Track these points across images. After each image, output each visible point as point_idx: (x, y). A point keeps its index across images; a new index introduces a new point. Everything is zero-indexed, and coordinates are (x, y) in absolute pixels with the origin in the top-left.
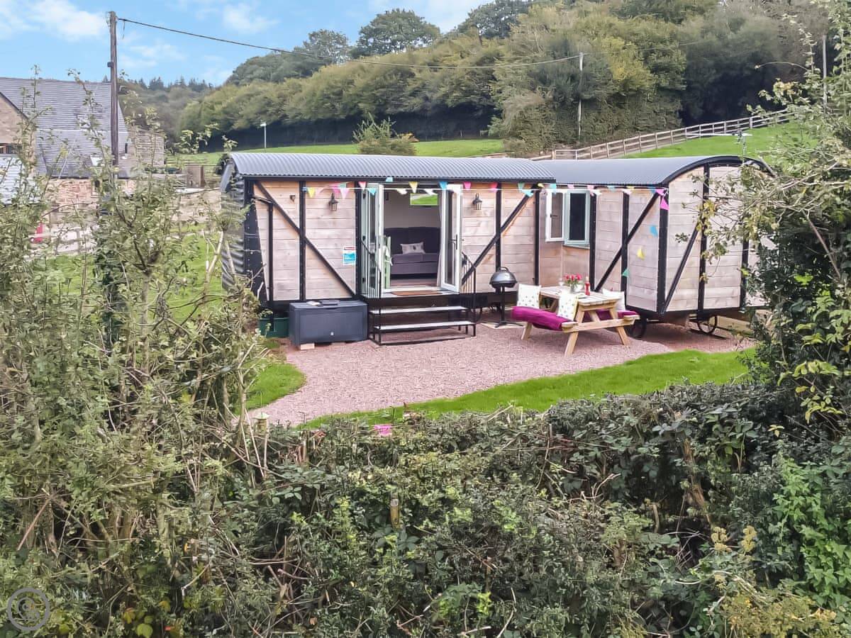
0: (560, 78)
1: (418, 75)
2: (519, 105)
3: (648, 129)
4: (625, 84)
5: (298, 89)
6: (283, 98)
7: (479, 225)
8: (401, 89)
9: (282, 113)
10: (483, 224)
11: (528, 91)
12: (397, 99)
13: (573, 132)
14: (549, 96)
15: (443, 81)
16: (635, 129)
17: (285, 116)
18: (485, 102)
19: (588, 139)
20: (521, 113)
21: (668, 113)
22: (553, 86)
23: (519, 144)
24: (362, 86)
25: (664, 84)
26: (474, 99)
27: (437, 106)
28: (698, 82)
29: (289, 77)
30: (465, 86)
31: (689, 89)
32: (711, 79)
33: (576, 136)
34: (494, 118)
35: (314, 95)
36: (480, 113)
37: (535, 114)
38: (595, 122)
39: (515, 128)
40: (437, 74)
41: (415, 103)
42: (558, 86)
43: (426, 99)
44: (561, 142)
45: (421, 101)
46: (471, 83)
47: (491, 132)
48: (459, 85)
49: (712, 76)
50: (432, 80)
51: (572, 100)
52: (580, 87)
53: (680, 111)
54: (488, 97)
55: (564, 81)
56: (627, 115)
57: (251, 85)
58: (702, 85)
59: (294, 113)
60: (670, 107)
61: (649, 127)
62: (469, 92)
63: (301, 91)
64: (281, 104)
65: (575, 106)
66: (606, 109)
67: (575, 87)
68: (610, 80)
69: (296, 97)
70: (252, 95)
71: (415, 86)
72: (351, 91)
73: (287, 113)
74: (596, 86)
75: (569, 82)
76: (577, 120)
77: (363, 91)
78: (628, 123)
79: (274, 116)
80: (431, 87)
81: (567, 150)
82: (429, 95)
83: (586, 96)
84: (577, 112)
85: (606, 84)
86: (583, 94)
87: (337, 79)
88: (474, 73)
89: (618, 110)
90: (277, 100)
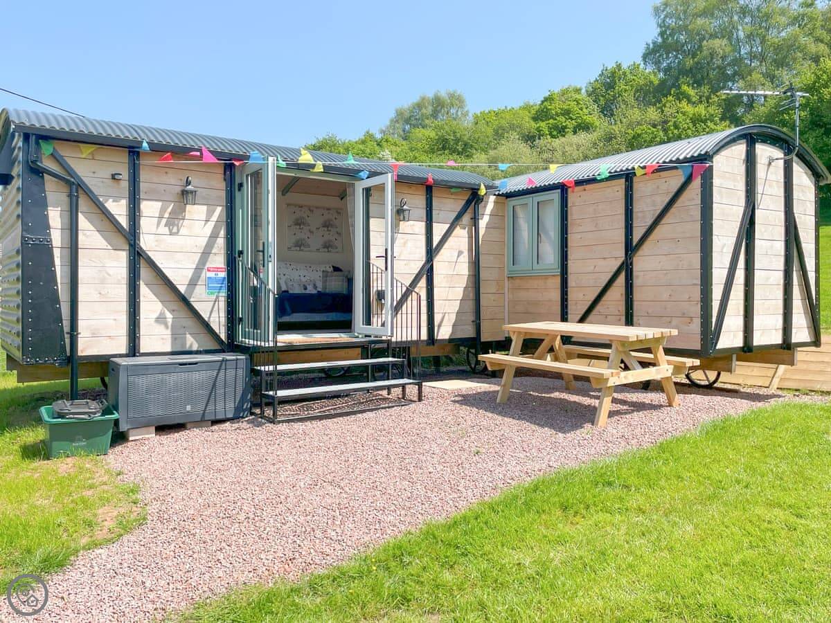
10: (410, 243)
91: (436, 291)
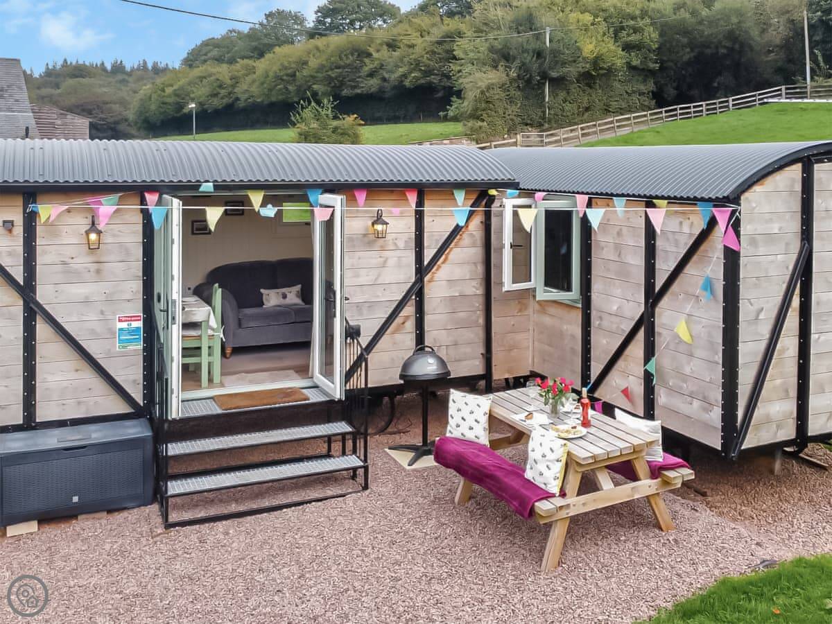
0: (526, 55)
1: (375, 55)
2: (480, 84)
3: (621, 111)
4: (596, 61)
5: (252, 70)
6: (236, 80)
7: (384, 265)
8: (358, 69)
9: (234, 96)
10: (391, 262)
11: (490, 68)
12: (353, 80)
13: (540, 113)
14: (513, 74)
15: (401, 60)
16: (607, 111)
17: (237, 99)
18: (446, 83)
19: (556, 122)
20: (482, 92)
21: (642, 94)
22: (517, 63)
23: (480, 127)
24: (316, 66)
25: (635, 62)
26: (434, 79)
27: (395, 88)
28: (672, 61)
29: (243, 58)
30: (425, 66)
31: (661, 68)
32: (686, 58)
33: (544, 118)
34: (454, 99)
35: (267, 76)
36: (440, 94)
37: (497, 94)
38: (564, 103)
39: (477, 109)
40: (396, 54)
41: (373, 84)
42: (524, 64)
43: (384, 80)
44: (527, 125)
45: (379, 82)
46: (432, 63)
47: (451, 114)
48: (417, 65)
49: (687, 55)
50: (390, 60)
51: (539, 78)
52: (546, 65)
53: (653, 92)
54: (449, 77)
55: (529, 58)
56: (598, 96)
57: (205, 67)
58: (676, 64)
59: (246, 96)
60: (643, 88)
61: (621, 109)
62: (428, 72)
63: (255, 73)
64: (234, 86)
65: (541, 85)
66: (574, 88)
67: (541, 65)
68: (579, 57)
69: (248, 79)
70: (205, 77)
71: (372, 66)
72: (305, 73)
73: (239, 96)
74: (564, 64)
75: (535, 58)
76: (544, 101)
77: (317, 72)
78: (599, 105)
79: (227, 99)
80: (389, 67)
81: (534, 134)
82: (387, 76)
83: (554, 74)
84: (543, 92)
85: (575, 61)
86: (550, 72)
87: (290, 60)
88: (434, 52)
89: (589, 90)
90: (229, 82)
91: (428, 319)
